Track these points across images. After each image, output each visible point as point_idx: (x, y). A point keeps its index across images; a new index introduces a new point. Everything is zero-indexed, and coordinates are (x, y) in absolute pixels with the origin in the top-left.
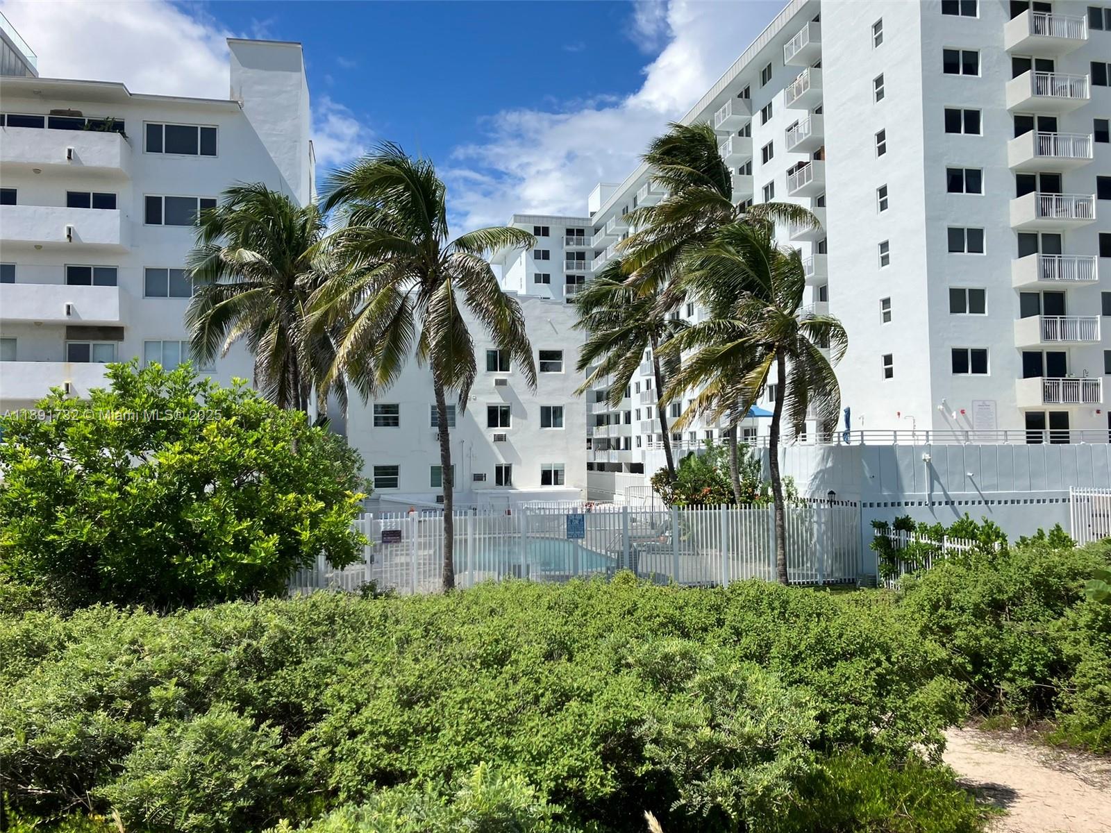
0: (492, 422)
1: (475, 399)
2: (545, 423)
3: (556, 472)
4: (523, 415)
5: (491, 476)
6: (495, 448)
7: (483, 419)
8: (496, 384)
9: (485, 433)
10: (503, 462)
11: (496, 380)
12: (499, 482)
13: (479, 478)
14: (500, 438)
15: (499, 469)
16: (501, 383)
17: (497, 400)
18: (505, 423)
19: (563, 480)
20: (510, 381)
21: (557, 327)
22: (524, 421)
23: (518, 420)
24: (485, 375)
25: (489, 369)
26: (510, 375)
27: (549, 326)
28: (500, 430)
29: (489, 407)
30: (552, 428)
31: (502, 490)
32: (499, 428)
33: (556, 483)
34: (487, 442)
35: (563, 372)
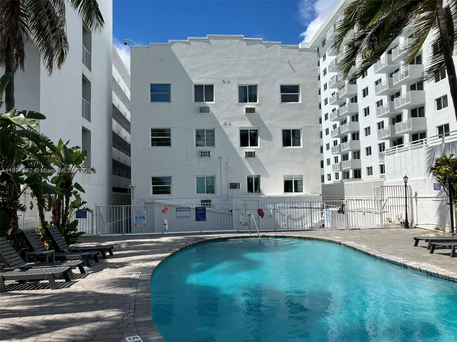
0: (244, 143)
1: (230, 125)
2: (286, 142)
3: (296, 182)
4: (269, 137)
5: (244, 185)
6: (246, 163)
7: (236, 140)
8: (247, 112)
9: (238, 151)
10: (253, 173)
11: (246, 109)
12: (250, 189)
13: (234, 186)
14: (250, 155)
15: (249, 180)
16: (250, 111)
17: (247, 125)
18: (254, 143)
19: (302, 188)
20: (257, 109)
21: (295, 67)
22: (270, 142)
23: (264, 141)
24: (238, 105)
25: (240, 101)
26: (259, 105)
27: (288, 65)
28: (250, 149)
29: (241, 131)
30: (292, 147)
31: (253, 195)
32: (249, 147)
33: (296, 191)
34: (240, 158)
35: (300, 101)
